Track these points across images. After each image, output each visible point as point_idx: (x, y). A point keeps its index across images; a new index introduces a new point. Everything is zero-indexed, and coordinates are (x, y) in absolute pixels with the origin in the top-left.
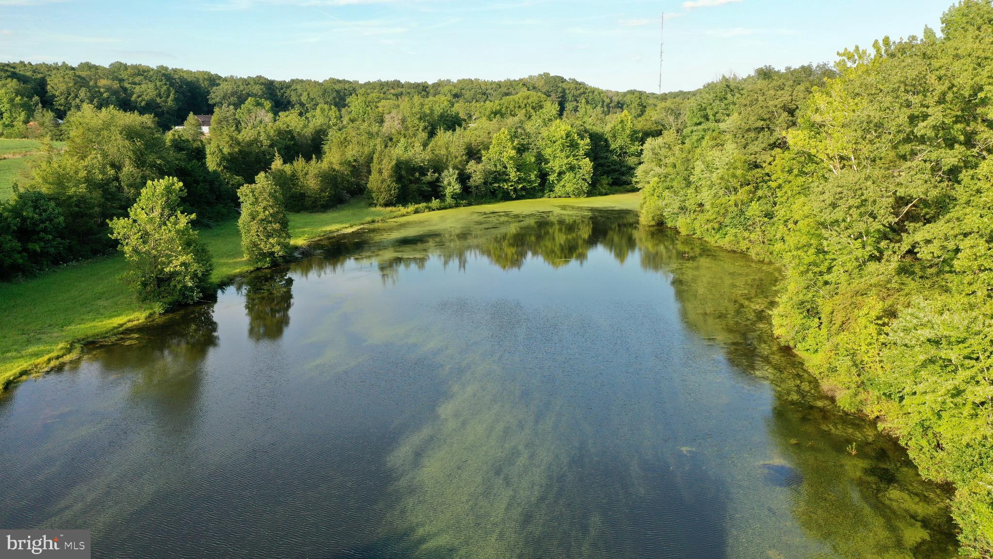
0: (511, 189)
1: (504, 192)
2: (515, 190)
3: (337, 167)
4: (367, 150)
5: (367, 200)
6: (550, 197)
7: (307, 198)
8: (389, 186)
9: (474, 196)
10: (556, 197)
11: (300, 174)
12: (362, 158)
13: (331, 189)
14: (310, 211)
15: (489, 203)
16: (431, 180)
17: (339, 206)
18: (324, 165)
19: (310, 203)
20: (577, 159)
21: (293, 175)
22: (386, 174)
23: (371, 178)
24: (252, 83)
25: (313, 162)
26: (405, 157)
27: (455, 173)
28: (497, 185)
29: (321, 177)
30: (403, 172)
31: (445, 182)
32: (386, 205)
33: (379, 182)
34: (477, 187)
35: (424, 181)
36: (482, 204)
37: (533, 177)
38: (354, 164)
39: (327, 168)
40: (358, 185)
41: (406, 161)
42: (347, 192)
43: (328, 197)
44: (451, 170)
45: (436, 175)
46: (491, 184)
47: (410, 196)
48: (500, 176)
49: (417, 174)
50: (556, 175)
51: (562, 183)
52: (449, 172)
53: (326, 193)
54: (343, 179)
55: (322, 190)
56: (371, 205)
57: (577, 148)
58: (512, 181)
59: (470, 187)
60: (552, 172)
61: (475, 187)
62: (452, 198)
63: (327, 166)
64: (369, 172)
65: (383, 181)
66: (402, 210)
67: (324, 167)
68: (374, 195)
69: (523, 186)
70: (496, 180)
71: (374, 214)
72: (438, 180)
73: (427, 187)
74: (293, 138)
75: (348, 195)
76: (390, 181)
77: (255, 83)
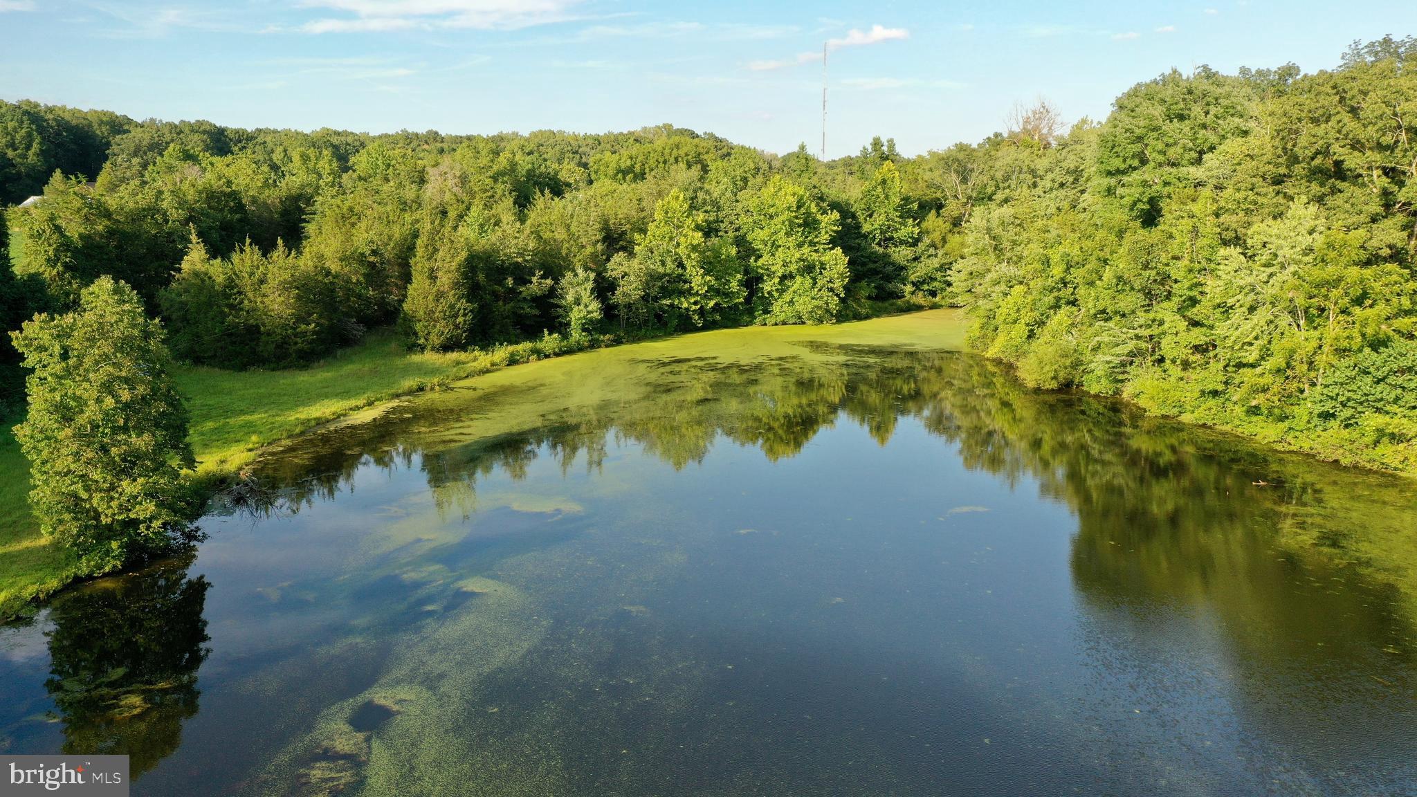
0: (695, 311)
1: (681, 315)
2: (702, 312)
3: (334, 267)
4: (397, 232)
5: (403, 338)
6: (765, 324)
7: (264, 338)
8: (452, 307)
9: (623, 323)
10: (776, 324)
11: (246, 283)
12: (389, 248)
13: (321, 316)
14: (272, 366)
15: (654, 338)
16: (539, 293)
17: (339, 352)
18: (305, 262)
19: (271, 347)
20: (816, 251)
21: (231, 283)
22: (445, 280)
23: (411, 290)
24: (187, 130)
25: (279, 253)
26: (482, 244)
27: (587, 279)
28: (668, 302)
29: (297, 288)
30: (481, 277)
31: (570, 297)
32: (446, 348)
33: (431, 297)
34: (629, 306)
35: (524, 294)
36: (639, 340)
37: (734, 285)
38: (372, 259)
39: (311, 269)
40: (382, 303)
41: (484, 253)
42: (359, 322)
43: (314, 333)
44: (580, 271)
45: (549, 282)
46: (656, 299)
47: (498, 327)
48: (674, 284)
49: (510, 282)
50: (777, 280)
51: (787, 297)
52: (576, 275)
53: (308, 324)
54: (349, 292)
55: (300, 319)
56: (413, 348)
57: (815, 229)
58: (697, 294)
59: (615, 306)
60: (768, 275)
61: (625, 306)
62: (584, 330)
63: (310, 263)
64: (407, 278)
65: (439, 296)
66: (481, 359)
67: (306, 265)
68: (418, 327)
69: (716, 304)
70: (666, 292)
71: (421, 370)
72: (552, 292)
73: (531, 307)
74: (240, 207)
75: (361, 327)
76: (454, 295)
77: (193, 131)
